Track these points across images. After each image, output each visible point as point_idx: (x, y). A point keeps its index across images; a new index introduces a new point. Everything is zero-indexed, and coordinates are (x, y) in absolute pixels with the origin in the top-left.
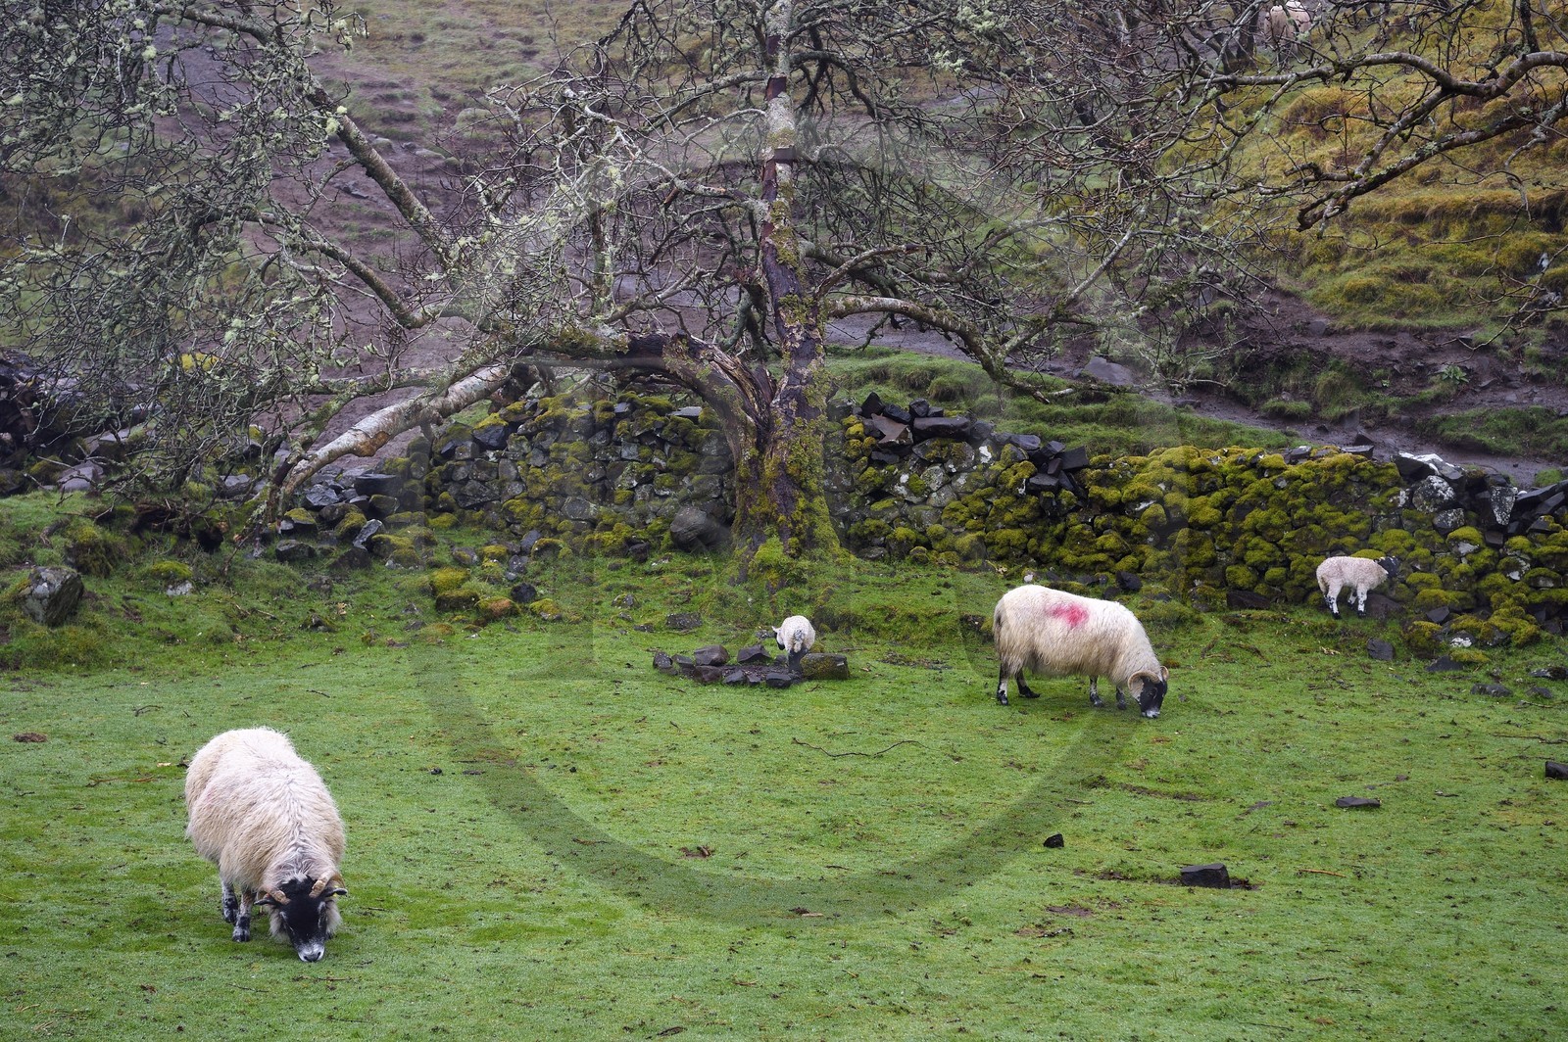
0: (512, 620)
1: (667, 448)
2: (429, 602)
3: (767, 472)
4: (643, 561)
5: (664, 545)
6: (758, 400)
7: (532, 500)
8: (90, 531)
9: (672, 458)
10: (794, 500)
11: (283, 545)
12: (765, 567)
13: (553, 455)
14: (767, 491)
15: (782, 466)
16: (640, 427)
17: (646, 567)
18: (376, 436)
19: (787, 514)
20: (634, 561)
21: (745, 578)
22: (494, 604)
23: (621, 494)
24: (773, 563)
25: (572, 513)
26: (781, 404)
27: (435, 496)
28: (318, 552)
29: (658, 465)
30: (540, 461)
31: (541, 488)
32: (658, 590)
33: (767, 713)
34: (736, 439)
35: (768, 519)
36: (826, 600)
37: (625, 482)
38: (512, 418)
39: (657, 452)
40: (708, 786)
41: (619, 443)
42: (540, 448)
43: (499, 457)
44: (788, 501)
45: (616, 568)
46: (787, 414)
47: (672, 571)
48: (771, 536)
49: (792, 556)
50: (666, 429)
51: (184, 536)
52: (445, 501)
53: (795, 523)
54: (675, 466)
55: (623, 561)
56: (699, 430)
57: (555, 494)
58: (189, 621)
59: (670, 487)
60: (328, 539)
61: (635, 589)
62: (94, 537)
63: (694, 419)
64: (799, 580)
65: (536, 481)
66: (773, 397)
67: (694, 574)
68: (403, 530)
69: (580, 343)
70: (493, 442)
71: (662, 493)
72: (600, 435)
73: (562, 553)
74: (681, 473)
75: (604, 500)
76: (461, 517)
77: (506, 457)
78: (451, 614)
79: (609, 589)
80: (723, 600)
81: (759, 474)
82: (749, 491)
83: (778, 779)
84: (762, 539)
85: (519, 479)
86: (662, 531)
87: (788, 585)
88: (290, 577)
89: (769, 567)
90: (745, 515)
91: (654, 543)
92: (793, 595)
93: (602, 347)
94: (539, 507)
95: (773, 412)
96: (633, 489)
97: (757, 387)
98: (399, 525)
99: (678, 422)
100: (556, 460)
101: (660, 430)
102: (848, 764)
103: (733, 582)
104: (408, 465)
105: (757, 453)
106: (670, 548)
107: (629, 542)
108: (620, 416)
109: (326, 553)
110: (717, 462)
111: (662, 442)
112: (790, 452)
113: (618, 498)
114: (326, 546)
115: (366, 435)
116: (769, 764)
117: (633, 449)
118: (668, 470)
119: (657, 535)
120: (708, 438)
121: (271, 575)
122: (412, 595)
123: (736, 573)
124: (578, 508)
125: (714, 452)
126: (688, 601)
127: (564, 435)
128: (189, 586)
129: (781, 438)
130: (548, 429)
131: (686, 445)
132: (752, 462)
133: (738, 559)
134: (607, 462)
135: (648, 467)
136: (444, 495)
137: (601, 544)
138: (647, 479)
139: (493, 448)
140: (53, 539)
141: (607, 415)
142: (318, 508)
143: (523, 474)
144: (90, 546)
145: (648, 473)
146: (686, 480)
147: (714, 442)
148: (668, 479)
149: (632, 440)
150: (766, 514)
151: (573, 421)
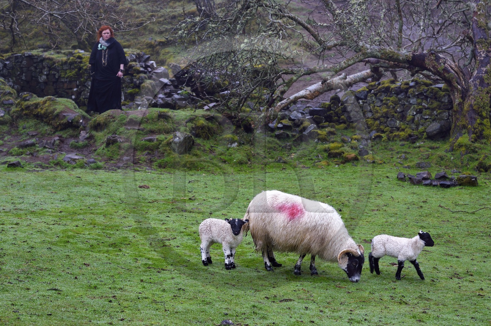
0: (355, 162)
1: (428, 100)
2: (326, 154)
3: (465, 108)
4: (414, 143)
5: (424, 137)
6: (464, 80)
7: (375, 119)
8: (202, 122)
9: (430, 103)
10: (475, 120)
11: (277, 132)
12: (460, 146)
13: (384, 102)
14: (465, 116)
15: (471, 106)
16: (418, 91)
17: (415, 145)
18: (314, 92)
19: (471, 125)
20: (410, 143)
21: (452, 150)
22: (349, 155)
23: (409, 118)
24: (464, 144)
25: (390, 124)
26: (473, 81)
27: (339, 117)
28: (290, 136)
29: (424, 106)
30: (379, 104)
31: (379, 115)
32: (417, 154)
33: (434, 196)
34: (454, 95)
35: (464, 127)
36: (484, 159)
37: (411, 113)
38: (371, 88)
39: (424, 101)
40: (393, 219)
41: (409, 97)
42: (379, 99)
43: (364, 103)
44: (473, 119)
45: (403, 145)
46: (475, 85)
47: (424, 147)
48: (465, 134)
49: (472, 142)
50: (428, 92)
51: (238, 127)
52: (343, 119)
53: (475, 129)
54: (431, 106)
55: (406, 143)
56: (441, 93)
57: (384, 117)
58: (232, 156)
59: (429, 115)
60: (295, 131)
61: (408, 153)
62: (203, 124)
63: (440, 88)
64: (474, 151)
65: (377, 112)
66: (470, 79)
67: (432, 148)
68: (325, 129)
69: (392, 56)
70: (362, 97)
71: (426, 117)
72: (402, 94)
73: (383, 139)
74: (433, 110)
75: (402, 119)
76: (349, 125)
77: (366, 102)
78: (333, 159)
79: (398, 153)
80: (442, 158)
81: (462, 109)
82: (458, 116)
83: (424, 219)
84: (461, 135)
85: (371, 111)
86: (423, 132)
87: (469, 153)
88: (277, 143)
89: (462, 146)
90: (456, 126)
91: (420, 136)
92: (471, 157)
93: (401, 58)
94: (378, 122)
95: (469, 84)
96: (414, 116)
97: (464, 75)
98: (323, 127)
99: (433, 89)
100: (385, 104)
101: (426, 92)
102: (458, 216)
103: (446, 151)
104: (330, 105)
105: (462, 101)
106: (426, 138)
107: (410, 136)
108: (411, 87)
109: (293, 136)
110: (447, 105)
111: (427, 97)
112: (475, 100)
113: (408, 119)
114: (294, 134)
115: (310, 91)
116: (423, 213)
117: (415, 100)
118: (428, 108)
119: (422, 133)
120: (444, 96)
121: (269, 142)
122: (321, 152)
123: (448, 148)
124: (393, 123)
125: (446, 101)
126: (428, 158)
127: (389, 94)
128: (236, 144)
129: (471, 95)
130: (383, 92)
131: (436, 98)
132: (460, 104)
133: (450, 142)
134: (405, 105)
135: (420, 107)
136: (342, 117)
137: (398, 136)
138: (420, 112)
139: (362, 99)
140: (188, 124)
141: (405, 86)
142: (294, 120)
143: (372, 109)
144: (201, 127)
145: (420, 109)
146: (435, 112)
147: (446, 97)
148: (428, 112)
149: (414, 96)
150: (464, 125)
151: (392, 89)
